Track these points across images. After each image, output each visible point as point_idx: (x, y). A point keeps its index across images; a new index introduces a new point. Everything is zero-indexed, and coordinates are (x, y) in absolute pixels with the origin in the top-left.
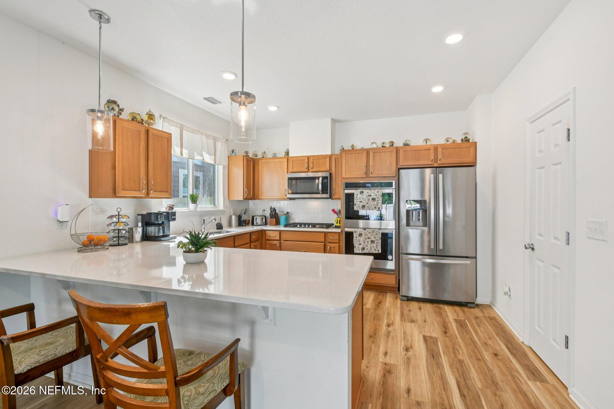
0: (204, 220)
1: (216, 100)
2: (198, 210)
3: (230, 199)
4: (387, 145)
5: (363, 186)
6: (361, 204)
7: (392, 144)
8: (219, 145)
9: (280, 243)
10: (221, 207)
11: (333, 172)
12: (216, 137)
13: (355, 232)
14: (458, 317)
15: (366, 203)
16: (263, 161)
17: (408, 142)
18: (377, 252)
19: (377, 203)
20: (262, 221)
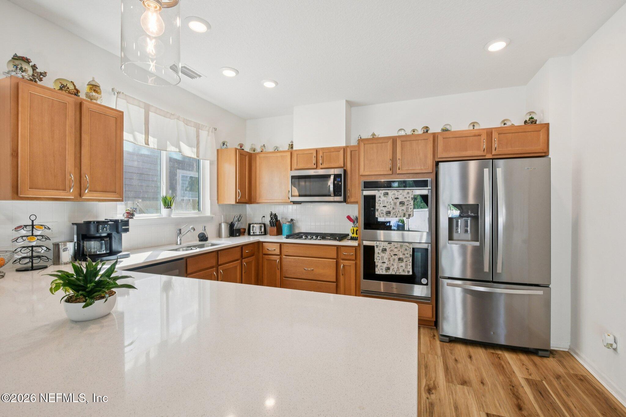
0: (180, 230)
1: (194, 72)
2: (173, 216)
3: (219, 203)
4: (420, 132)
5: (389, 185)
6: (385, 210)
7: (427, 129)
8: (204, 134)
9: (281, 259)
10: (208, 213)
11: (348, 169)
12: (199, 124)
13: (377, 246)
14: (530, 375)
15: (392, 208)
16: (262, 155)
17: (448, 127)
18: (406, 274)
19: (407, 209)
20: (261, 230)
